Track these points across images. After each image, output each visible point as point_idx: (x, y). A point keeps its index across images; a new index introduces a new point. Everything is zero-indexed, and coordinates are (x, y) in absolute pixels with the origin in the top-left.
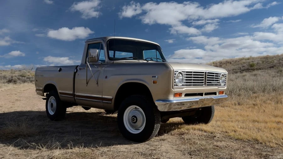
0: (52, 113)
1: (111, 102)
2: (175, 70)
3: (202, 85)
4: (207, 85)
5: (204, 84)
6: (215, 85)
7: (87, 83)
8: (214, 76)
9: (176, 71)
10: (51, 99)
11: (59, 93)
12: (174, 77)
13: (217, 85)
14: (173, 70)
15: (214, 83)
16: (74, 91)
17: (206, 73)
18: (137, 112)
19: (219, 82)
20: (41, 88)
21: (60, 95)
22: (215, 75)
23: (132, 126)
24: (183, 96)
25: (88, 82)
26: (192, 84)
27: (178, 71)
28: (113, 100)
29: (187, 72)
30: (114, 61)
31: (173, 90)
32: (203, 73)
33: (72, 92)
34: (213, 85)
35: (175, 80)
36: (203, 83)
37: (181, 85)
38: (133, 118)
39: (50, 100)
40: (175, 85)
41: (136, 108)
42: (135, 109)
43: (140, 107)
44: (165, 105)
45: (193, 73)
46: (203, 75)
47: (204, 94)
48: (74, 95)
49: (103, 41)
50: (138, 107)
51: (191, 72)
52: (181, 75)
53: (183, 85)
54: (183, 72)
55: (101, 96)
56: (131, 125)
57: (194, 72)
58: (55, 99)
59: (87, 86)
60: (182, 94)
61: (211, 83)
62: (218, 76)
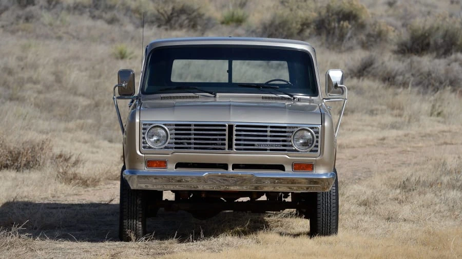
3: (223, 149)
4: (237, 149)
5: (225, 146)
9: (145, 125)
12: (141, 134)
13: (285, 150)
14: (140, 122)
15: (266, 145)
17: (231, 126)
19: (287, 143)
22: (269, 129)
24: (171, 166)
26: (193, 146)
27: (152, 124)
29: (176, 125)
31: (143, 155)
35: (144, 138)
36: (223, 144)
37: (163, 147)
45: (193, 127)
46: (223, 130)
47: (230, 167)
51: (190, 125)
53: (167, 148)
54: (165, 125)
60: (165, 162)
61: (253, 145)
62: (285, 132)
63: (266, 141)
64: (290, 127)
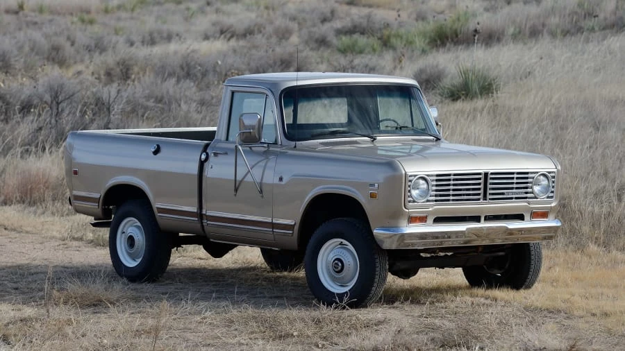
0: (130, 263)
1: (291, 232)
2: (410, 174)
3: (479, 199)
4: (490, 199)
5: (481, 196)
6: (516, 198)
7: (236, 190)
8: (513, 178)
9: (410, 176)
10: (126, 224)
11: (155, 210)
12: (407, 186)
13: (526, 198)
14: (406, 174)
15: (513, 193)
16: (200, 207)
17: (486, 174)
18: (344, 251)
19: (529, 190)
20: (96, 195)
21: (158, 215)
22: (515, 176)
23: (334, 280)
24: (430, 220)
25: (239, 186)
26: (451, 198)
27: (416, 175)
28: (296, 228)
29: (437, 175)
30: (297, 143)
31: (407, 210)
32: (480, 174)
33: (194, 209)
34: (512, 198)
35: (409, 191)
36: (479, 194)
37: (425, 200)
38: (336, 264)
39: (124, 226)
40: (409, 202)
41: (341, 244)
42: (339, 246)
43: (350, 242)
44: (391, 237)
45: (452, 177)
46: (480, 179)
47: (483, 219)
48: (200, 215)
49: (272, 91)
50: (345, 242)
51: (449, 175)
52: (424, 182)
53: (428, 201)
54: (428, 175)
55: (269, 220)
56: (333, 276)
57: (455, 175)
58: (139, 224)
59: (235, 195)
60: (426, 217)
61: (503, 194)
62: (527, 178)
63: (512, 188)
64: (532, 173)
